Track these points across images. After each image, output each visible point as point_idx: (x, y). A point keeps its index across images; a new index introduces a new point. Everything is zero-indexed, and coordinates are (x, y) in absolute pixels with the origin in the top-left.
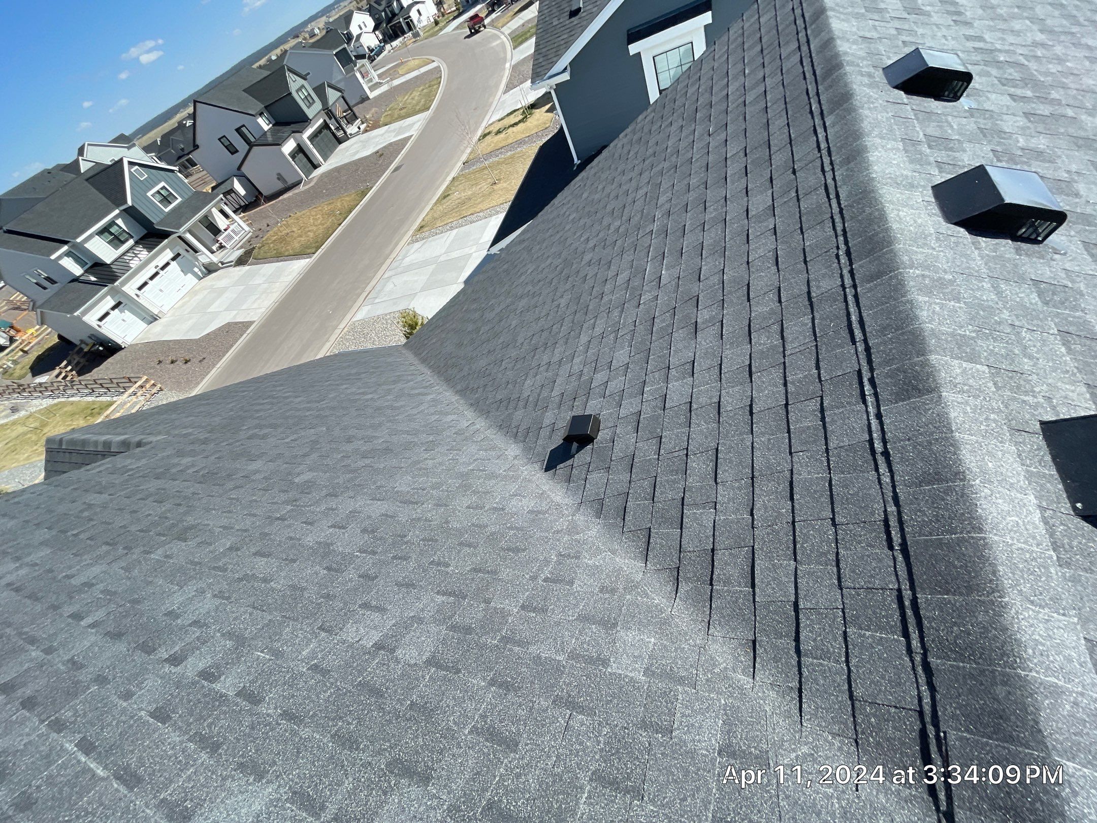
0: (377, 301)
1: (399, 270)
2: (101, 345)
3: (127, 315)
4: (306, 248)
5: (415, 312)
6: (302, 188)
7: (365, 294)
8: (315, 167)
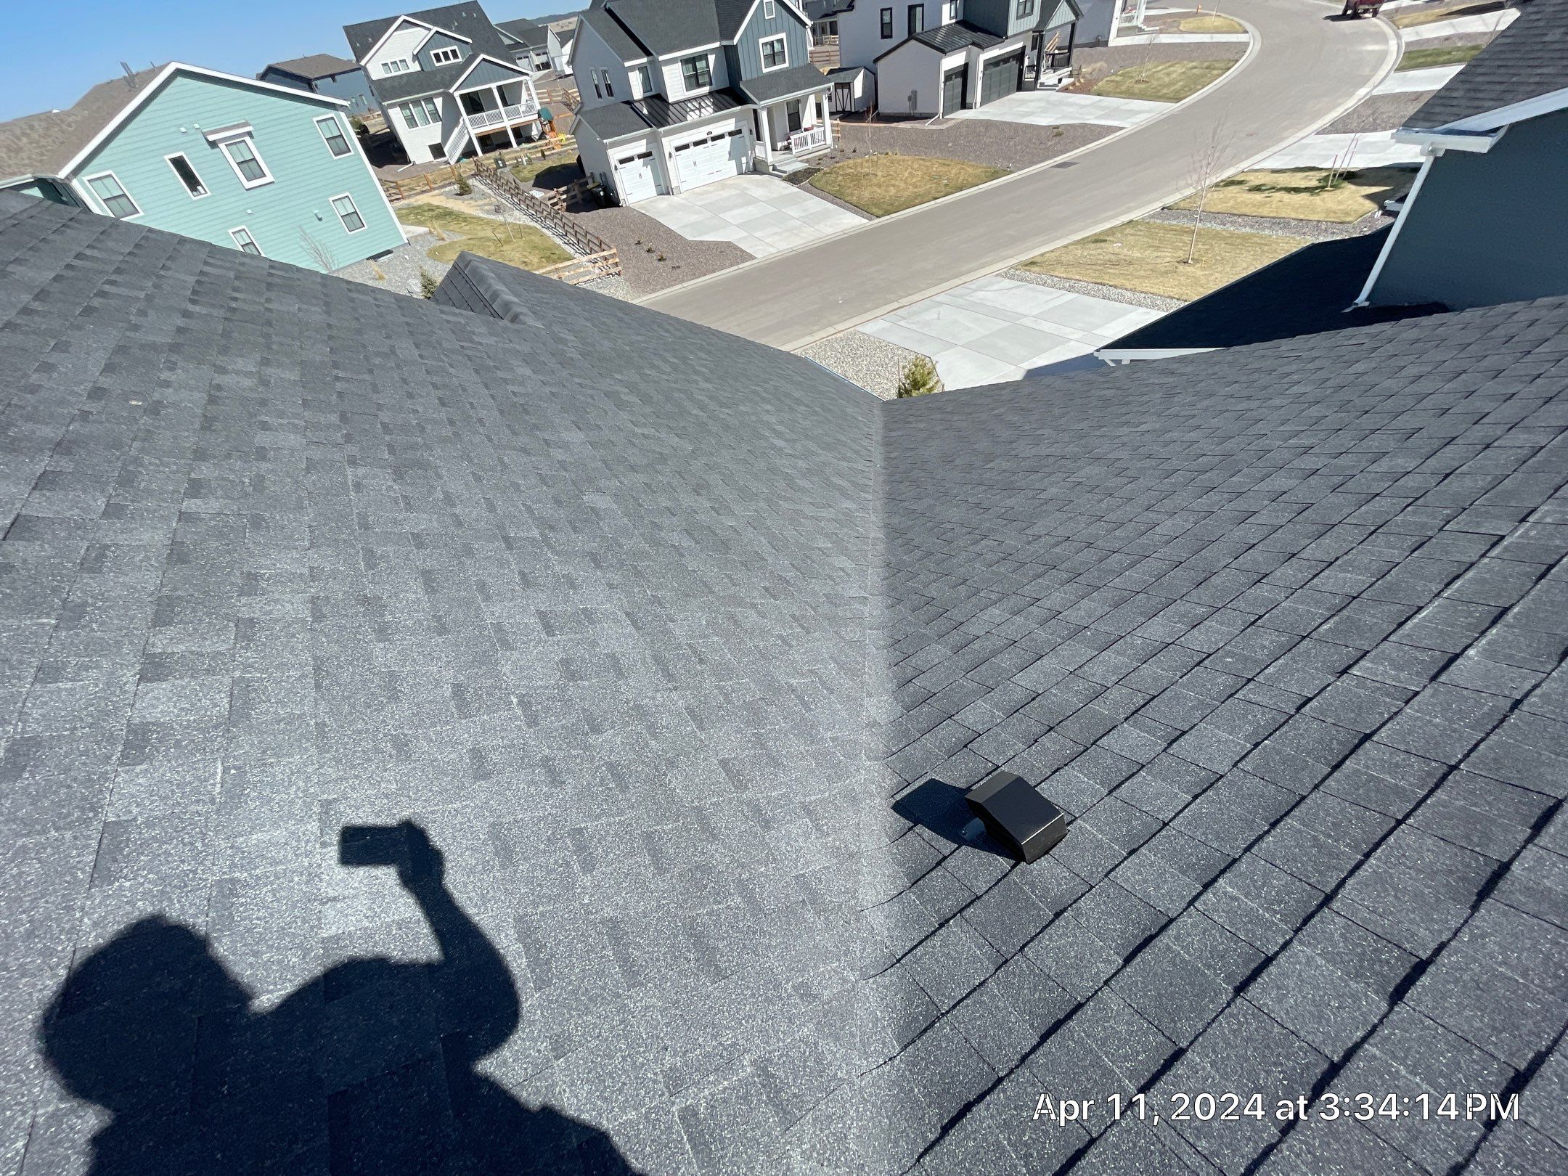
0: (902, 323)
1: (961, 301)
2: (604, 190)
3: (647, 172)
4: (876, 205)
5: (934, 368)
6: (927, 125)
7: (896, 305)
8: (964, 105)
